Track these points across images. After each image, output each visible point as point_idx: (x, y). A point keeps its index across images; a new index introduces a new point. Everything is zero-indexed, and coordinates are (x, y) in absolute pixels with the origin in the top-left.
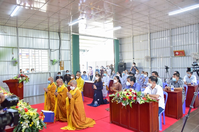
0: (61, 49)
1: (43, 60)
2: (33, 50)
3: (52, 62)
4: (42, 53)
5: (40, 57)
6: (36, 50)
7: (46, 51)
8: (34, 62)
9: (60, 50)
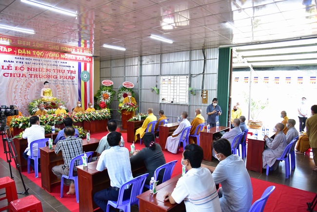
0: (205, 73)
1: (181, 88)
2: (173, 77)
3: (192, 92)
4: (181, 80)
5: (178, 85)
6: (175, 77)
7: (185, 77)
8: (172, 91)
9: (204, 75)
